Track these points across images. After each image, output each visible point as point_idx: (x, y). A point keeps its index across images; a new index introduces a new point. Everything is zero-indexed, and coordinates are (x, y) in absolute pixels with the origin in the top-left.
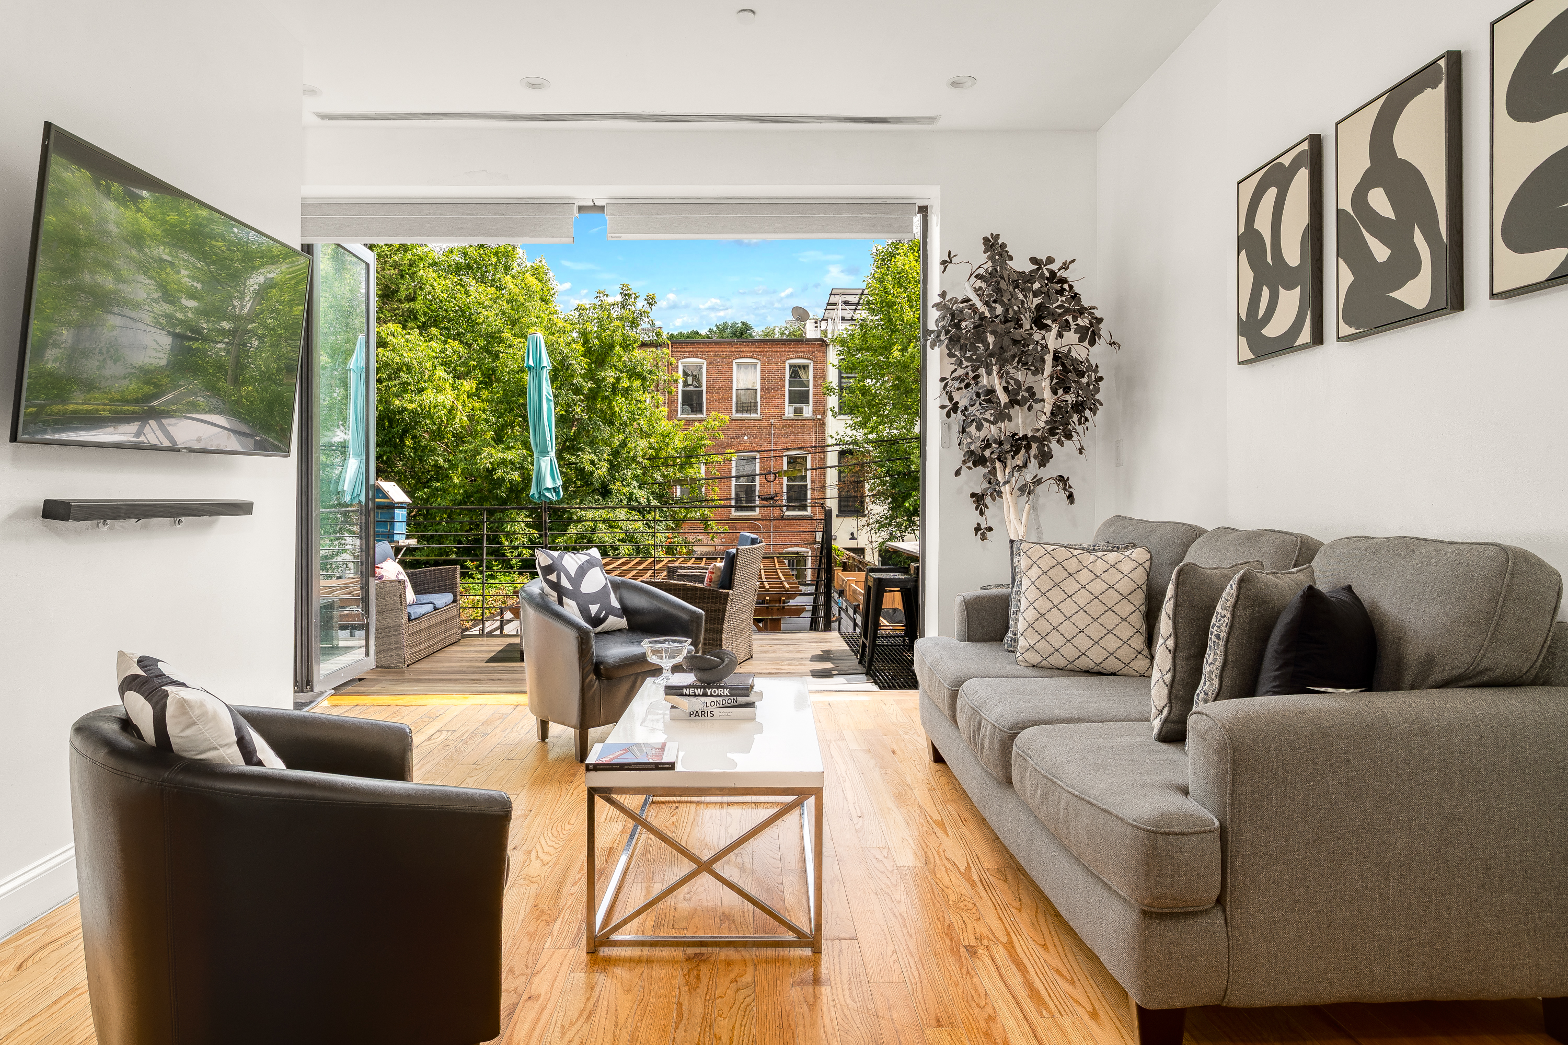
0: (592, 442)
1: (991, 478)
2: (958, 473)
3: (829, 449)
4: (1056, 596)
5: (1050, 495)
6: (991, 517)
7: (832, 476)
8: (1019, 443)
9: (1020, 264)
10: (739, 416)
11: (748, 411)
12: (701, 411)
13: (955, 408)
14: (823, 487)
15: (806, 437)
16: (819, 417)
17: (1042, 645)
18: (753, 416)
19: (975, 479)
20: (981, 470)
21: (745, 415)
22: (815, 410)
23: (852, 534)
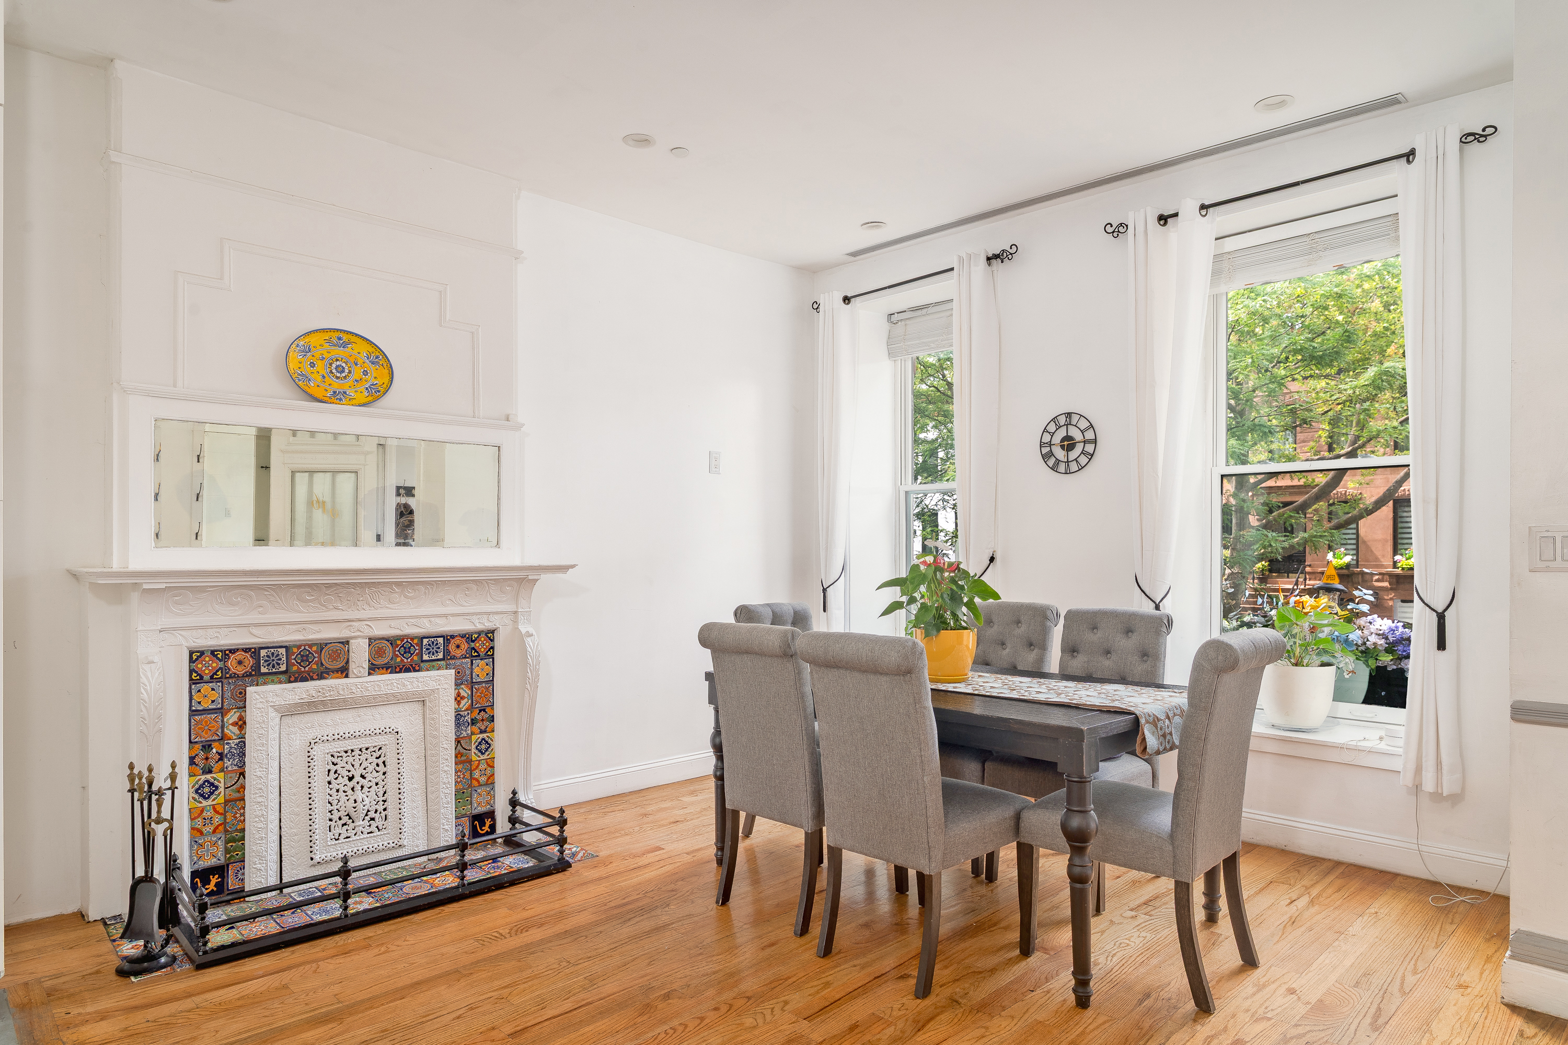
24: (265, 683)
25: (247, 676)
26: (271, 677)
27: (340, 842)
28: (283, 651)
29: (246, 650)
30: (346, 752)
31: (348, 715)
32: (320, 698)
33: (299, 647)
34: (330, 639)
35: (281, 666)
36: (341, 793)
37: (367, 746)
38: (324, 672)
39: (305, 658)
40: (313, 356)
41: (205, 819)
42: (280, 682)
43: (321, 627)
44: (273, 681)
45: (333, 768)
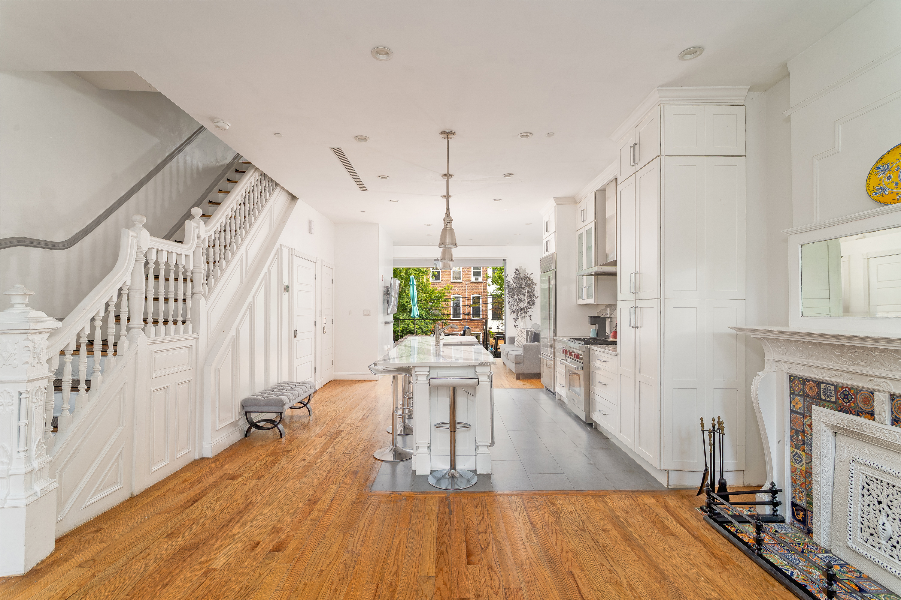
0: (407, 295)
1: (517, 315)
2: (510, 315)
3: (489, 297)
4: (520, 336)
5: (527, 319)
6: (517, 323)
7: (490, 306)
8: (521, 309)
9: (522, 275)
10: (454, 281)
11: (458, 279)
12: (439, 279)
13: (510, 302)
14: (487, 310)
15: (480, 289)
16: (485, 281)
17: (518, 344)
18: (459, 281)
19: (514, 316)
20: (515, 314)
21: (456, 281)
22: (483, 278)
23: (498, 327)
24: (823, 406)
25: (815, 398)
26: (827, 403)
27: (866, 545)
28: (833, 388)
29: (815, 382)
30: (877, 480)
31: (881, 452)
32: (850, 427)
33: (842, 388)
34: (863, 387)
35: (832, 397)
36: (871, 509)
37: (894, 484)
38: (860, 412)
39: (846, 397)
40: (891, 170)
41: (800, 476)
42: (832, 409)
43: (852, 376)
44: (828, 406)
45: (867, 487)
